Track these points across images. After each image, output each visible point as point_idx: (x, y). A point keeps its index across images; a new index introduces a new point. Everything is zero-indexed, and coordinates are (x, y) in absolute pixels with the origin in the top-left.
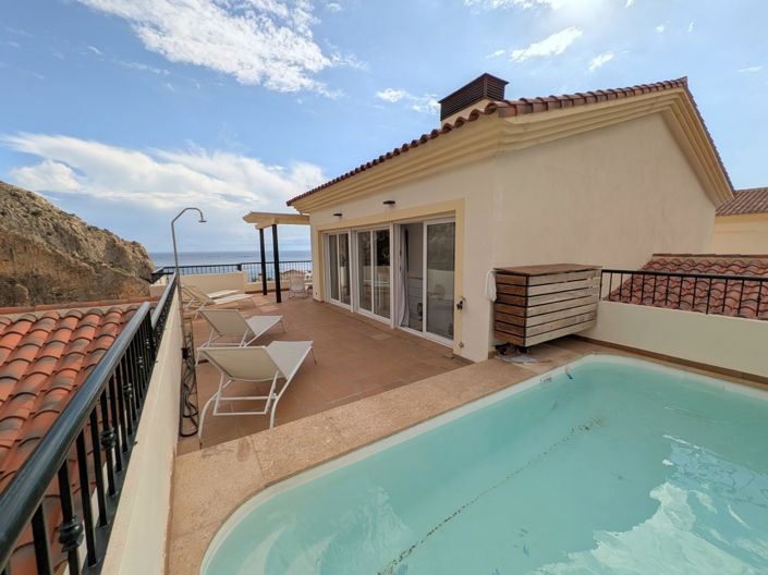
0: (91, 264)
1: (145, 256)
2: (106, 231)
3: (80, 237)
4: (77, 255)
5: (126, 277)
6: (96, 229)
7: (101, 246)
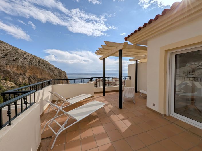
0: (55, 76)
3: (54, 70)
4: (53, 74)
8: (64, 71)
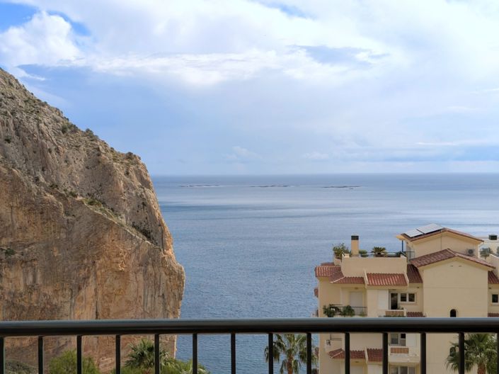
0: (60, 196)
1: (145, 184)
2: (89, 134)
3: (49, 145)
4: (42, 179)
5: (110, 225)
6: (74, 129)
7: (78, 162)
8: (130, 156)
